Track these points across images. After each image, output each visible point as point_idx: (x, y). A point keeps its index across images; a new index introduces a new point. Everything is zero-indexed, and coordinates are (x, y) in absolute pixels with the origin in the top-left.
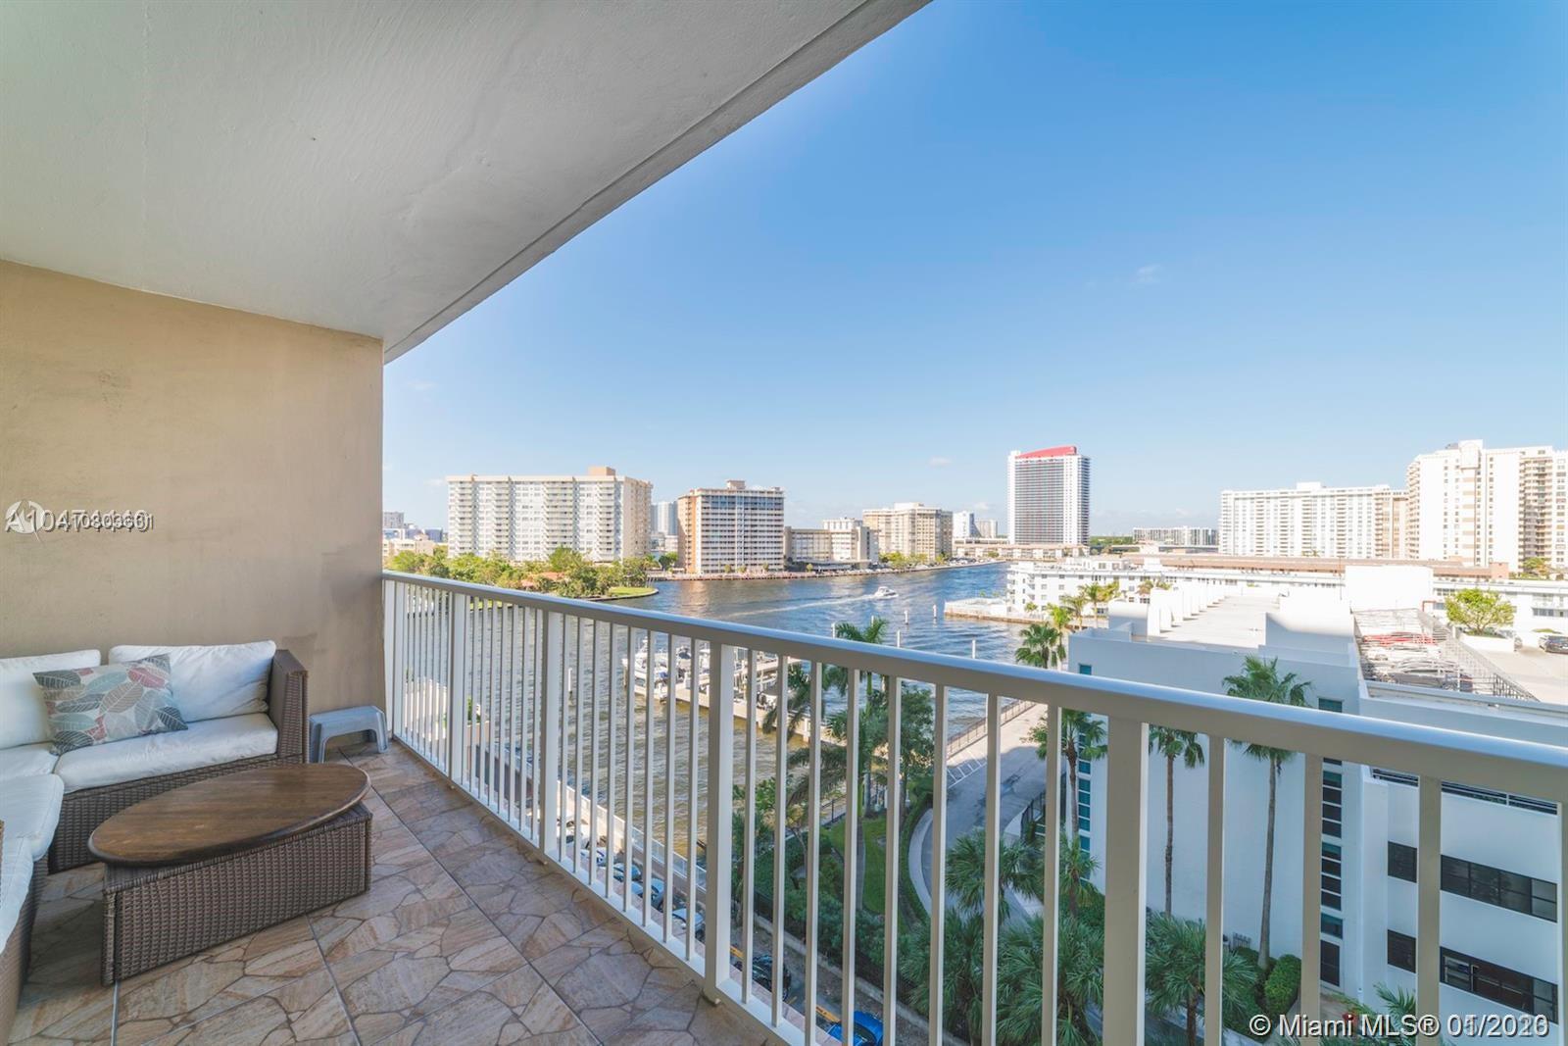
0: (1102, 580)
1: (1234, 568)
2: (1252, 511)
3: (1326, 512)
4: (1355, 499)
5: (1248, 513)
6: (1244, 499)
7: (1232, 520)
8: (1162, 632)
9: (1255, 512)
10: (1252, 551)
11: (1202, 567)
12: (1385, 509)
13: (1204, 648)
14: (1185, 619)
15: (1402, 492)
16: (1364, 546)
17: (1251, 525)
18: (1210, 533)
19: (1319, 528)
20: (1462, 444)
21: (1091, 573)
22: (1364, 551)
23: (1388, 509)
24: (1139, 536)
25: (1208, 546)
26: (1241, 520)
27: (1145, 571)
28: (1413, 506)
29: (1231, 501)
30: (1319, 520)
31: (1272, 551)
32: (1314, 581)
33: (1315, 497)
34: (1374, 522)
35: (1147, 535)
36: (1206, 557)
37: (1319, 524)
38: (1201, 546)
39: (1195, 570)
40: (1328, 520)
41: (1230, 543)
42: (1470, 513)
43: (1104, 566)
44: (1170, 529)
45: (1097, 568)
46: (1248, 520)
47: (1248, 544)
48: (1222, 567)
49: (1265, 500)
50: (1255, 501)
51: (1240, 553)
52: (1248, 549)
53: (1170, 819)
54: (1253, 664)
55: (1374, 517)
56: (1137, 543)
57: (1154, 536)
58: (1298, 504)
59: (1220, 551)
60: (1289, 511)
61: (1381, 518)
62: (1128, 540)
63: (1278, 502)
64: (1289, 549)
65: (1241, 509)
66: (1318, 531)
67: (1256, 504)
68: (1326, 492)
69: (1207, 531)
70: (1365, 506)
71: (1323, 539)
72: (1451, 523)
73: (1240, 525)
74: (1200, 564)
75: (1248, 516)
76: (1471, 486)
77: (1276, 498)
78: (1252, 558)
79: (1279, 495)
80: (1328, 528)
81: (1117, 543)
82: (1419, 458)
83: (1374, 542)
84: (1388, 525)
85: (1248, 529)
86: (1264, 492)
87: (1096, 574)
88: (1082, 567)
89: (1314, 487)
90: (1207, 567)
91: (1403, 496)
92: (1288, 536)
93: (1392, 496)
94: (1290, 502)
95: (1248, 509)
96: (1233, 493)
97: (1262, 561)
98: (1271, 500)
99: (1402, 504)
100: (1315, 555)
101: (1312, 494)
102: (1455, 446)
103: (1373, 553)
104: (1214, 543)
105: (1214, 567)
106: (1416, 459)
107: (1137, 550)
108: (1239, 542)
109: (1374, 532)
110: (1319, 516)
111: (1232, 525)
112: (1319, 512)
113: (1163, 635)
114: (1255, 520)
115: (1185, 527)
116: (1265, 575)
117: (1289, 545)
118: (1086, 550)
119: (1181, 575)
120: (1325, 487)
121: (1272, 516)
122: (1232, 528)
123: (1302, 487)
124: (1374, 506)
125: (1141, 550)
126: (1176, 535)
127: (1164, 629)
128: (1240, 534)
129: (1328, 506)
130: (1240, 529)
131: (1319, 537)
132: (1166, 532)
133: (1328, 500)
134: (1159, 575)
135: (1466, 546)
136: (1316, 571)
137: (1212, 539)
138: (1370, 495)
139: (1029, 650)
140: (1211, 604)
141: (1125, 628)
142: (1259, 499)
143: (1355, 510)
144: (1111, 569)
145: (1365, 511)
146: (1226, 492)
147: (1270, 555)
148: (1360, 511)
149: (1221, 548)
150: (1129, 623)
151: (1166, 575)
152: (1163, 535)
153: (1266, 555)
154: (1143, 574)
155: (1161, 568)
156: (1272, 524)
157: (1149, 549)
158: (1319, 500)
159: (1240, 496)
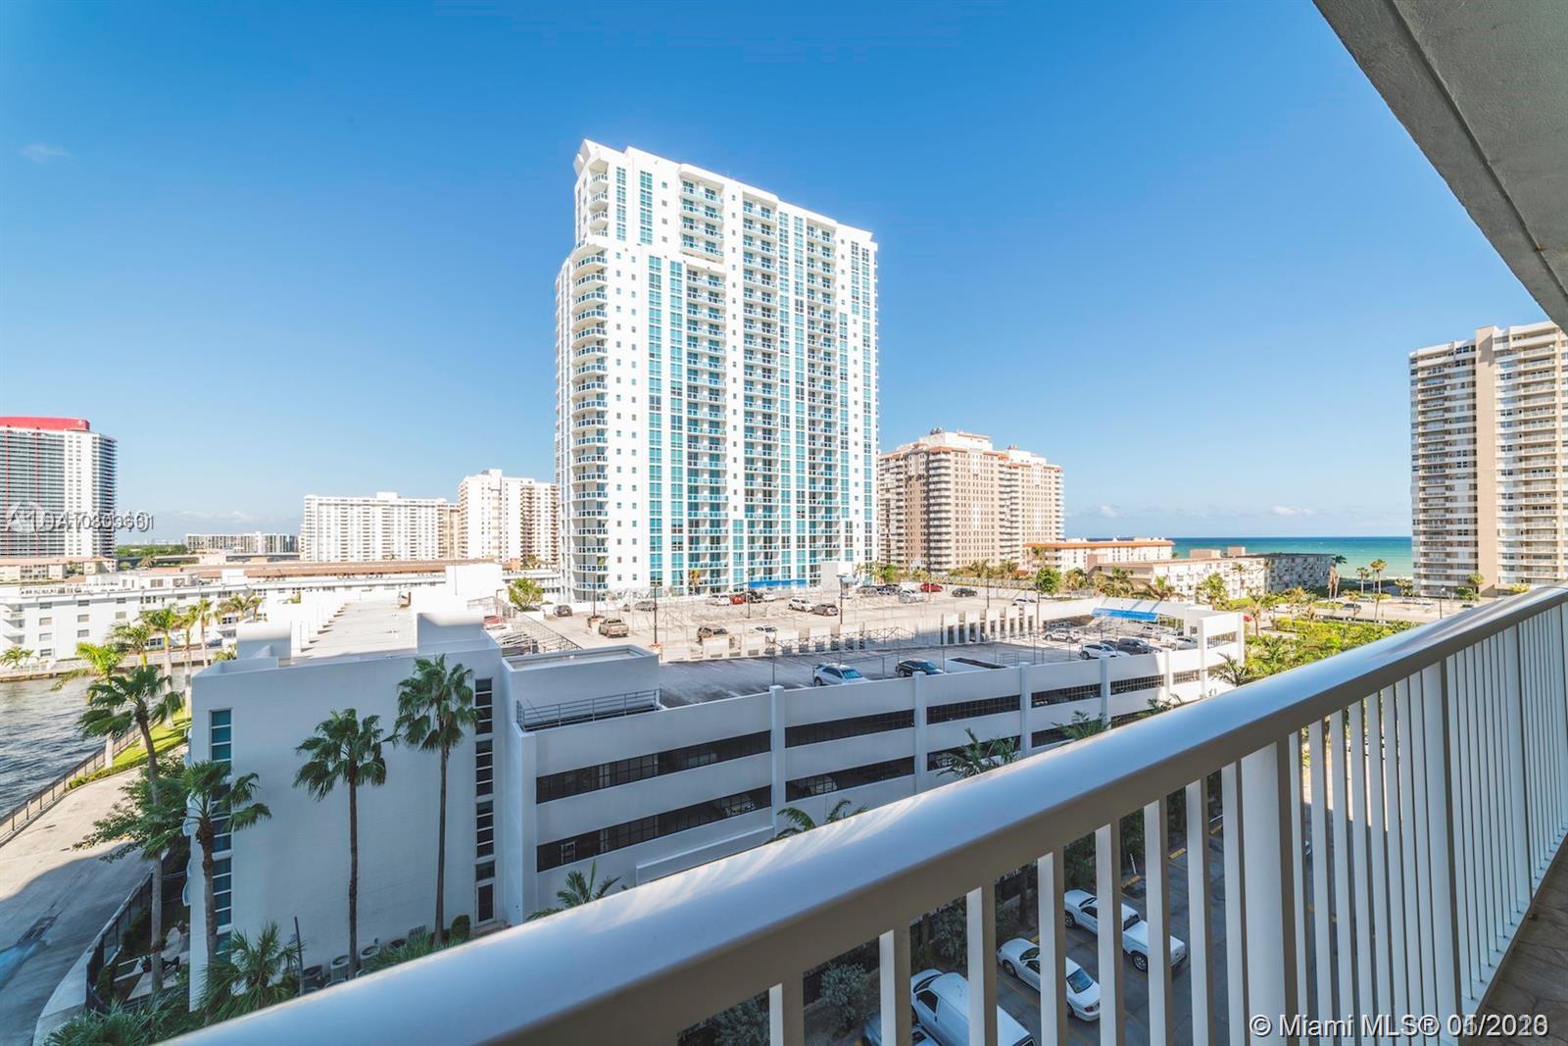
0: (159, 601)
1: (326, 575)
2: (336, 517)
3: (401, 518)
4: (423, 509)
5: (332, 519)
6: (328, 505)
7: (316, 526)
8: (303, 650)
9: (340, 518)
10: (337, 557)
11: (291, 576)
12: (445, 519)
13: (358, 659)
14: (320, 633)
15: (456, 505)
16: (430, 549)
17: (336, 531)
18: (288, 540)
19: (396, 533)
20: (491, 471)
21: (140, 594)
22: (430, 553)
23: (446, 518)
24: (196, 543)
25: (288, 554)
26: (325, 526)
27: (225, 586)
28: (464, 516)
29: (314, 507)
30: (396, 527)
31: (355, 557)
32: (404, 581)
33: (392, 506)
34: (437, 529)
35: (206, 543)
36: (293, 565)
37: (396, 531)
38: (278, 553)
39: (287, 579)
40: (402, 527)
41: (314, 549)
42: (495, 523)
43: (160, 583)
44: (238, 536)
45: (148, 586)
46: (332, 526)
47: (332, 550)
48: (314, 575)
49: (349, 507)
50: (339, 507)
51: (325, 560)
52: (332, 556)
53: (354, 850)
54: (422, 664)
55: (437, 525)
56: (194, 553)
57: (214, 542)
58: (378, 511)
59: (301, 558)
60: (370, 518)
61: (442, 526)
62: (181, 549)
63: (361, 509)
64: (371, 553)
65: (325, 515)
66: (395, 537)
67: (340, 510)
68: (401, 502)
69: (285, 537)
70: (430, 515)
71: (399, 544)
72: (486, 530)
73: (325, 530)
74: (289, 573)
75: (333, 522)
76: (496, 504)
77: (360, 505)
78: (339, 564)
79: (361, 503)
80: (403, 534)
81: (162, 552)
82: (467, 479)
83: (437, 546)
84: (446, 531)
85: (332, 534)
86: (348, 499)
87: (147, 594)
88: (120, 586)
89: (391, 497)
90: (297, 575)
91: (456, 508)
92: (371, 542)
93: (449, 508)
94: (372, 509)
95: (332, 514)
96: (317, 498)
97: (345, 566)
98: (355, 507)
99: (456, 514)
100: (393, 558)
101: (390, 503)
102: (486, 472)
103: (437, 554)
104: (292, 550)
105: (305, 575)
106: (465, 480)
107: (195, 561)
108: (323, 548)
109: (437, 537)
110: (396, 523)
111: (316, 530)
112: (396, 519)
113: (305, 654)
114: (340, 526)
115: (258, 533)
116: (361, 579)
117: (371, 550)
118: (109, 565)
119: (273, 586)
120: (399, 497)
121: (355, 522)
122: (316, 535)
123: (382, 496)
124: (436, 516)
125: (201, 561)
126: (246, 542)
127: (304, 647)
128: (324, 540)
129: (403, 515)
130: (325, 534)
131: (396, 542)
132: (233, 539)
133: (403, 508)
134: (244, 588)
135: (494, 548)
136: (401, 572)
137: (291, 546)
138: (433, 507)
139: (108, 713)
140: (336, 614)
141: (263, 653)
142: (344, 506)
143: (423, 519)
144: (171, 586)
145: (430, 519)
146: (308, 497)
147: (354, 560)
148: (427, 518)
149: (303, 556)
150: (267, 647)
151: (255, 587)
152: (229, 542)
153: (350, 560)
154: (221, 589)
155: (246, 580)
156: (355, 530)
157: (211, 559)
158: (396, 508)
159: (324, 502)
